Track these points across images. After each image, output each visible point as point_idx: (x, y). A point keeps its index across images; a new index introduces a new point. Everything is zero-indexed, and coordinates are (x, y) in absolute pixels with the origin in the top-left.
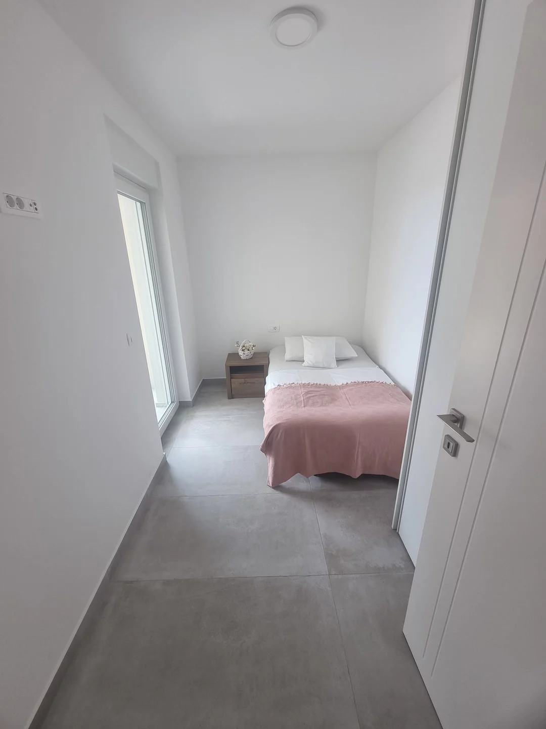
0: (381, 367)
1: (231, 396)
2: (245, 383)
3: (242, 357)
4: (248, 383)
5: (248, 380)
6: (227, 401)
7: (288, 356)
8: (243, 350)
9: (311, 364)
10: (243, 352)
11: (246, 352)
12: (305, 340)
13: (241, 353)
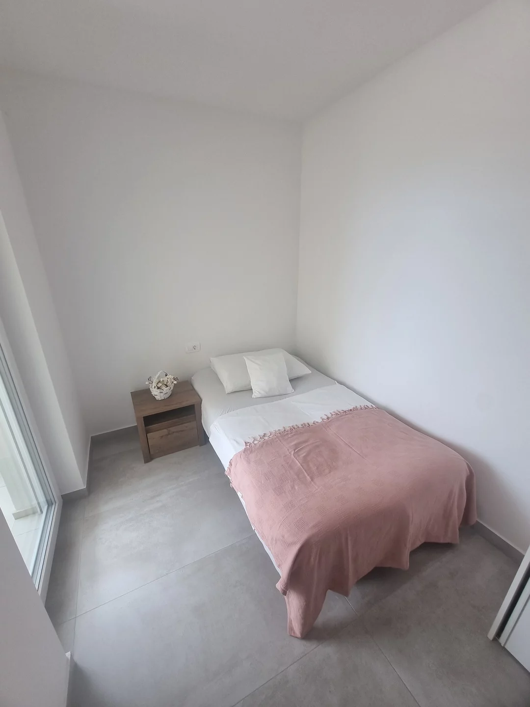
0: (341, 383)
1: (149, 457)
2: (169, 434)
3: (158, 398)
4: (174, 432)
5: (173, 429)
6: (143, 467)
7: (229, 387)
8: (158, 388)
9: (263, 393)
10: (159, 391)
11: (165, 389)
12: (248, 362)
13: (155, 392)
